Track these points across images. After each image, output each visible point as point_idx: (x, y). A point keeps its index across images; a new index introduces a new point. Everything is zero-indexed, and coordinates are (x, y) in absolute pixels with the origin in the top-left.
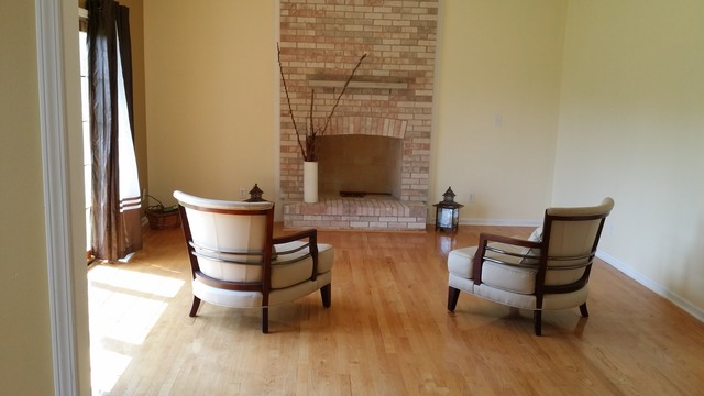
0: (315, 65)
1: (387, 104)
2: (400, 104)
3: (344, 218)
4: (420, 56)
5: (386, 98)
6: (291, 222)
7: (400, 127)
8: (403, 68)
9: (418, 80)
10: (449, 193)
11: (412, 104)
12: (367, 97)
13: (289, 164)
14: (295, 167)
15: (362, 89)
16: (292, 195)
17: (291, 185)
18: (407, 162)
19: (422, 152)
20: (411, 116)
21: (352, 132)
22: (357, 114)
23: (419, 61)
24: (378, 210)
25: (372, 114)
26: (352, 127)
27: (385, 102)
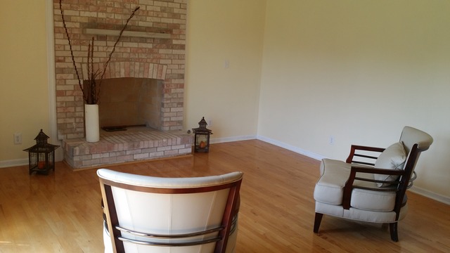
0: (87, 14)
1: (151, 51)
2: (161, 51)
3: (128, 153)
4: (176, 11)
5: (150, 46)
6: (81, 162)
7: (162, 70)
8: (164, 20)
9: (175, 31)
10: (203, 122)
11: (170, 51)
12: (135, 45)
13: (66, 107)
14: (72, 109)
15: (131, 37)
16: (70, 136)
17: (69, 126)
18: (167, 99)
19: (179, 90)
20: (169, 62)
21: (123, 75)
22: (127, 60)
23: (175, 16)
24: (156, 142)
25: (139, 60)
26: (123, 71)
27: (149, 49)
